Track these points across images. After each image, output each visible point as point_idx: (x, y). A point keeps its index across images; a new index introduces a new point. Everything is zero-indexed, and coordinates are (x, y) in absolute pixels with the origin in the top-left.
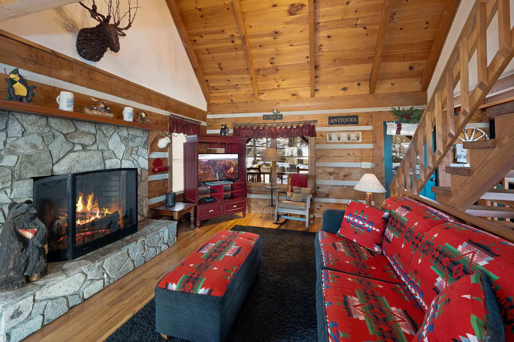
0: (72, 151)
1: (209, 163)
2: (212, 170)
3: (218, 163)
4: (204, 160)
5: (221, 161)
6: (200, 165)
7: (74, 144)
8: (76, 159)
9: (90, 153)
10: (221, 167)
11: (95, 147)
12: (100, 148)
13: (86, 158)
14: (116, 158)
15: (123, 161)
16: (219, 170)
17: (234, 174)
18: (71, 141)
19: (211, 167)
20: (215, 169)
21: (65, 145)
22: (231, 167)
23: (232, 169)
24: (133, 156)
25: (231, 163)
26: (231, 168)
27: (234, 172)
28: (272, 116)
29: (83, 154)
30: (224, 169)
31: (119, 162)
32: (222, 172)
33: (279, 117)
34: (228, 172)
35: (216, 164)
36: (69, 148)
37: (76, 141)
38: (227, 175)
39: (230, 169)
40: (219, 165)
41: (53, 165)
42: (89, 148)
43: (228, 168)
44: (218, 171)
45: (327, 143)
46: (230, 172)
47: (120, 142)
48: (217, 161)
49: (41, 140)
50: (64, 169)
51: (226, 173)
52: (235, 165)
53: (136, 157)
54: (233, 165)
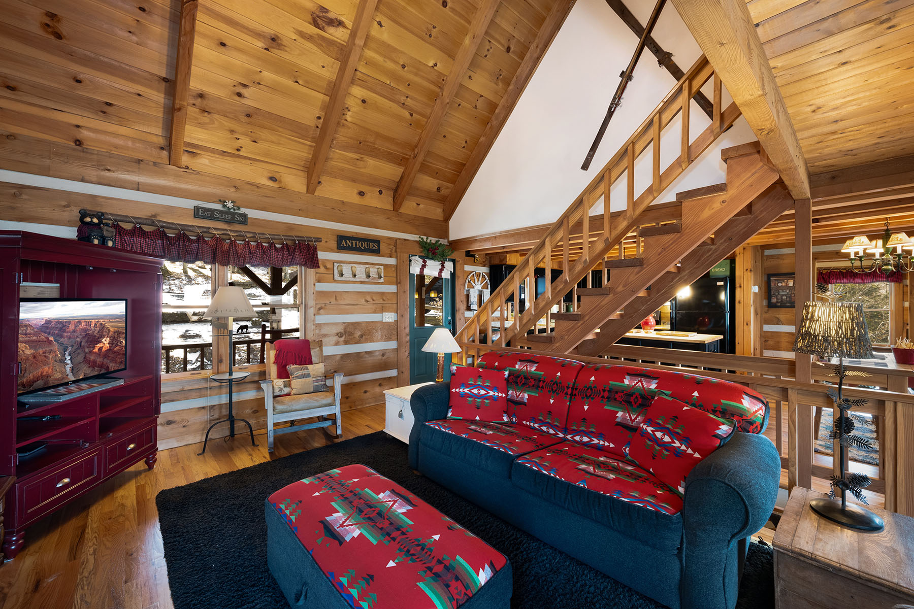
1: (47, 328)
2: (56, 346)
3: (71, 327)
4: (35, 322)
5: (79, 322)
6: (26, 334)
10: (77, 337)
16: (72, 346)
17: (111, 355)
19: (51, 338)
20: (61, 344)
22: (102, 336)
23: (106, 342)
25: (103, 327)
26: (103, 340)
27: (109, 350)
28: (220, 212)
30: (87, 342)
32: (79, 351)
33: (240, 219)
34: (96, 350)
35: (65, 331)
38: (92, 358)
39: (101, 342)
40: (74, 331)
43: (94, 340)
44: (70, 349)
45: (334, 281)
46: (100, 349)
48: (69, 322)
51: (91, 352)
52: (115, 332)
54: (109, 331)
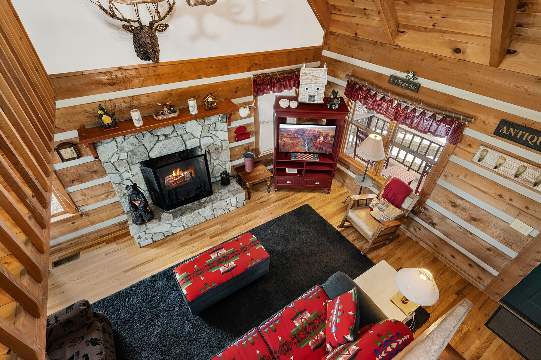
0: (158, 141)
1: (297, 132)
3: (307, 132)
4: (292, 129)
5: (311, 130)
7: (158, 136)
8: (163, 146)
9: (172, 140)
10: (310, 136)
11: (175, 134)
12: (179, 134)
13: (170, 144)
14: (195, 137)
15: (202, 139)
16: (308, 140)
17: (324, 144)
18: (155, 134)
19: (299, 136)
20: (303, 139)
21: (152, 139)
22: (320, 136)
23: (322, 138)
24: (211, 132)
25: (320, 132)
26: (321, 138)
27: (323, 142)
28: (403, 81)
29: (167, 142)
30: (314, 138)
31: (198, 140)
32: (311, 142)
33: (412, 87)
34: (318, 142)
35: (305, 134)
36: (156, 139)
37: (159, 134)
38: (316, 145)
39: (320, 138)
40: (309, 134)
41: (148, 153)
42: (170, 136)
43: (317, 138)
46: (319, 141)
47: (196, 124)
48: (307, 130)
49: (136, 139)
50: (156, 154)
51: (315, 142)
53: (214, 132)
